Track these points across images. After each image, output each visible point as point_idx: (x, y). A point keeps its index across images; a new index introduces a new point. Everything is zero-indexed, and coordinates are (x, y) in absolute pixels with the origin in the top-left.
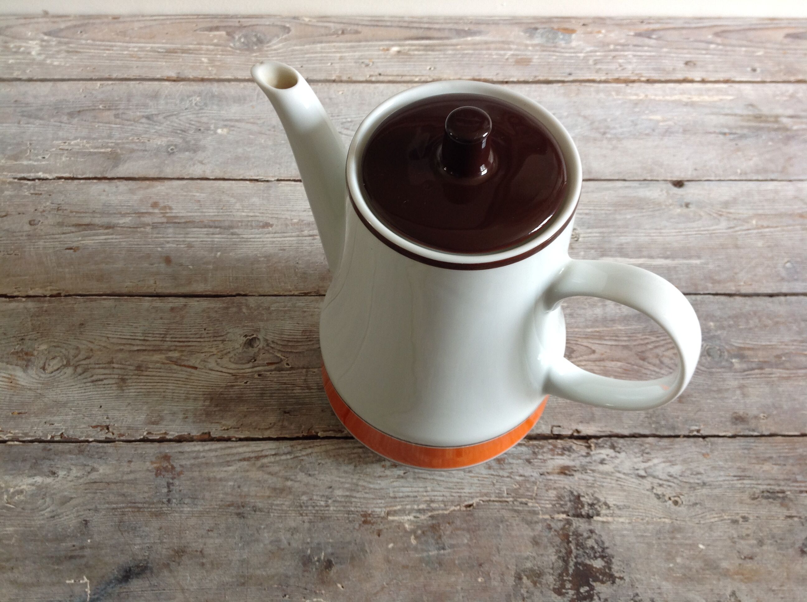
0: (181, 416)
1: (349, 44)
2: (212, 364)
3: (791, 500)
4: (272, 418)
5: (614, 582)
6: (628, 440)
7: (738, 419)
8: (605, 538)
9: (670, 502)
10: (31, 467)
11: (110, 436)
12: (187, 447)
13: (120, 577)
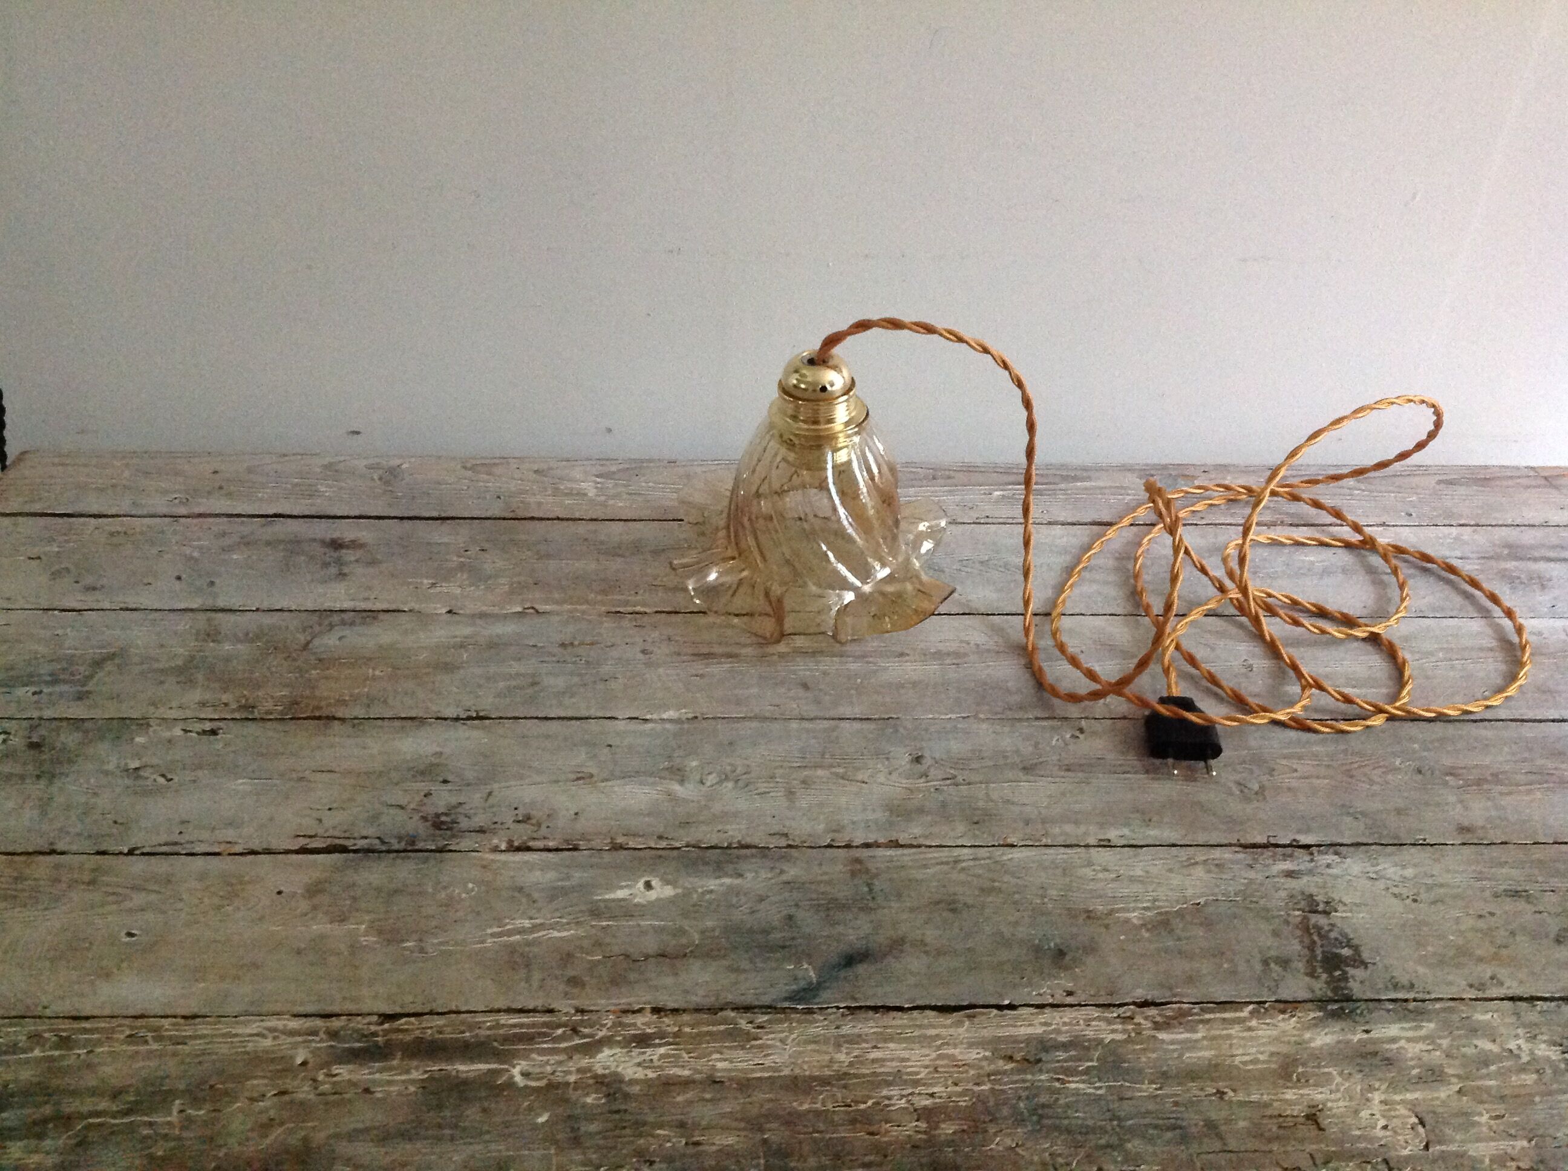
0: (863, 825)
1: (946, 488)
2: (881, 778)
3: (1537, 899)
4: (961, 828)
5: (1366, 967)
6: (1352, 849)
7: (1463, 829)
8: (1348, 931)
9: (1408, 901)
10: (714, 871)
11: (791, 843)
12: (880, 852)
13: (843, 963)
